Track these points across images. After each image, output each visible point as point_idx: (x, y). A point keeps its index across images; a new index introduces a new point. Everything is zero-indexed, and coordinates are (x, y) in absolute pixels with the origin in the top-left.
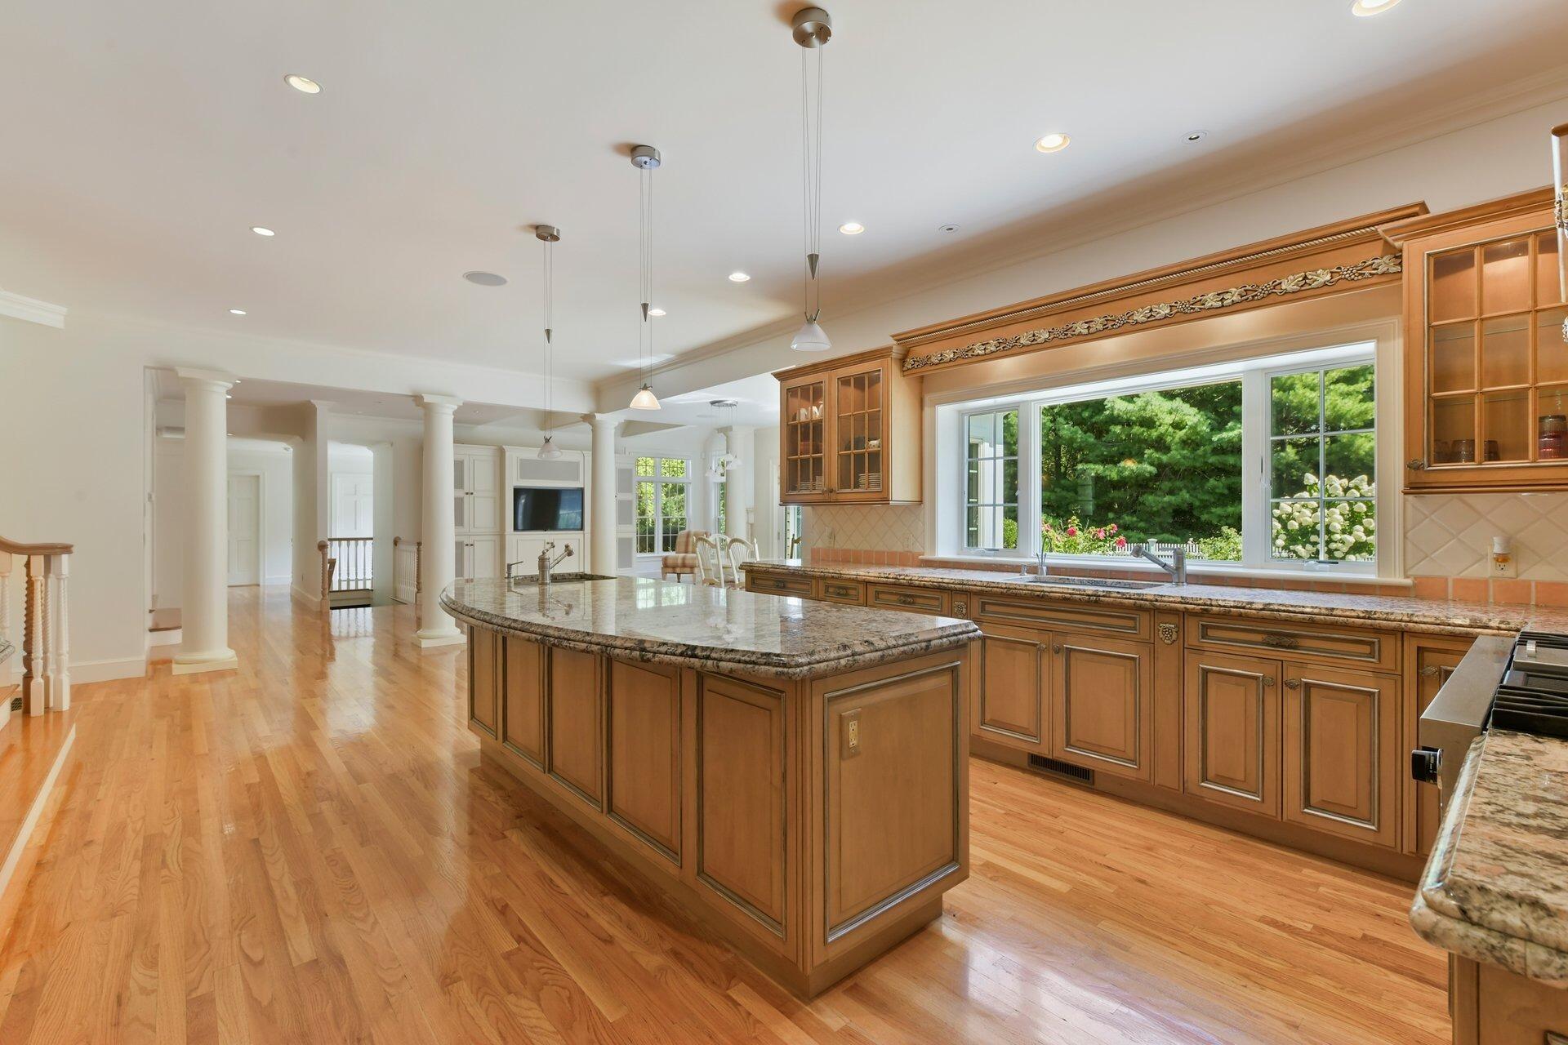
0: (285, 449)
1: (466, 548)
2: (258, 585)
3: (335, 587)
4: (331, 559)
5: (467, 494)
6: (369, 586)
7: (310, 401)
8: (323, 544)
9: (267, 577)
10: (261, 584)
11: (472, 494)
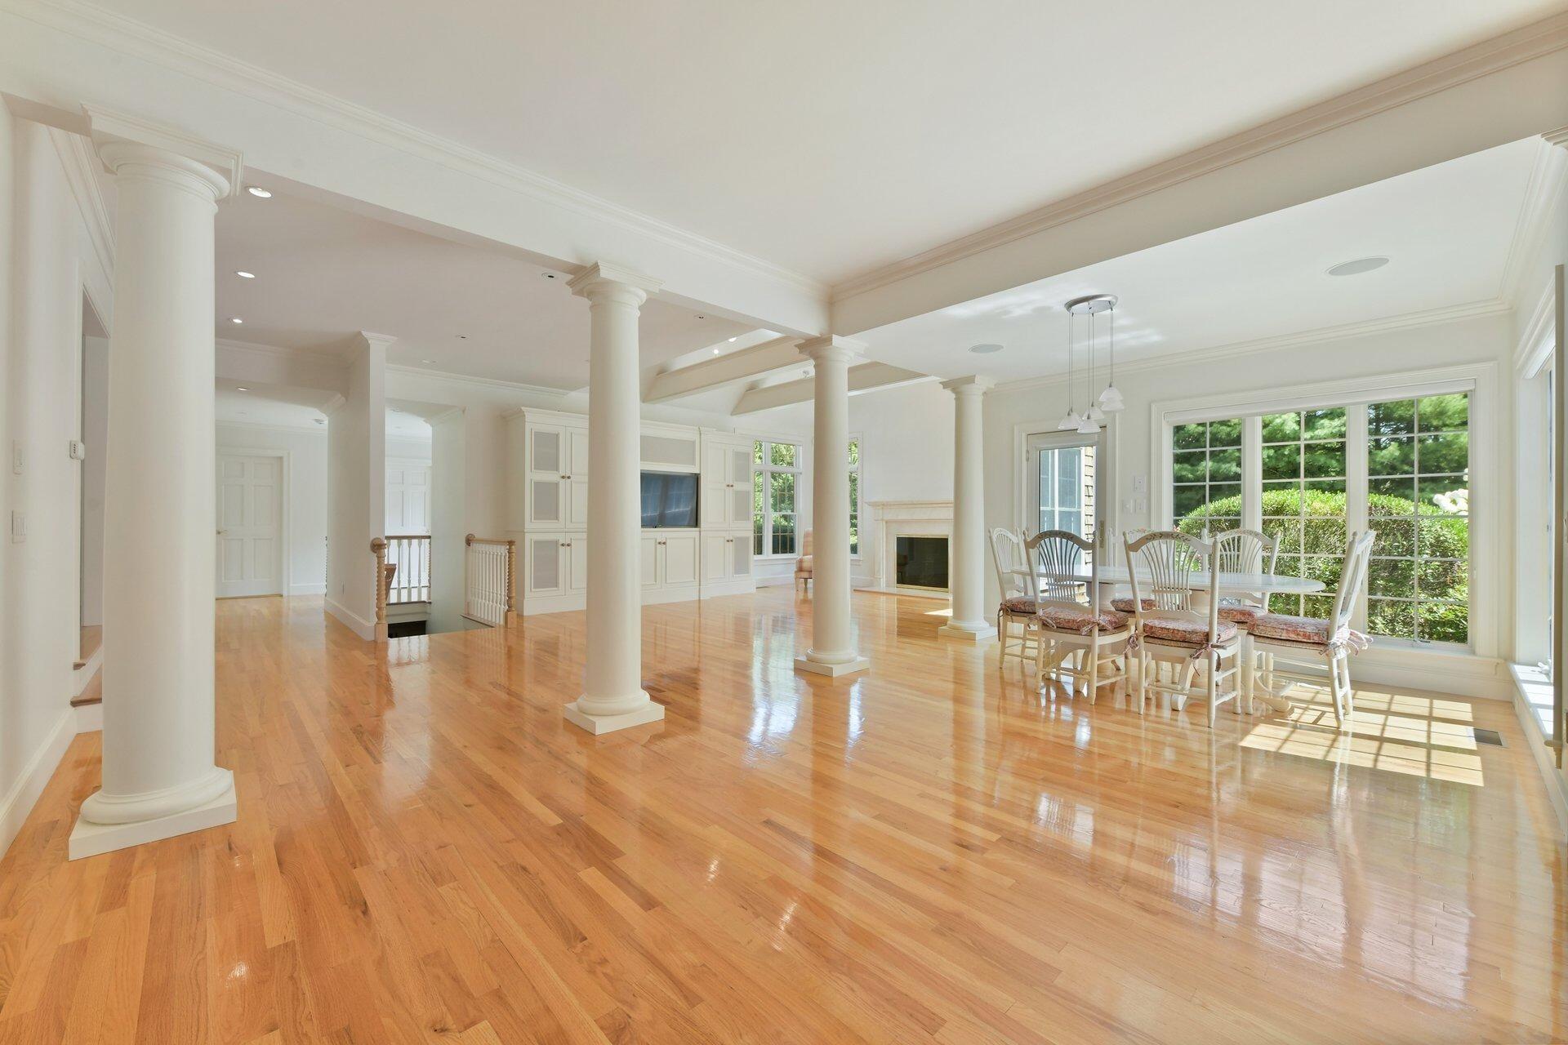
0: (317, 421)
1: (561, 549)
2: (282, 596)
3: (393, 598)
4: (388, 565)
5: (563, 477)
6: (424, 598)
7: (360, 333)
8: (378, 542)
9: (291, 585)
10: (285, 594)
11: (569, 478)
